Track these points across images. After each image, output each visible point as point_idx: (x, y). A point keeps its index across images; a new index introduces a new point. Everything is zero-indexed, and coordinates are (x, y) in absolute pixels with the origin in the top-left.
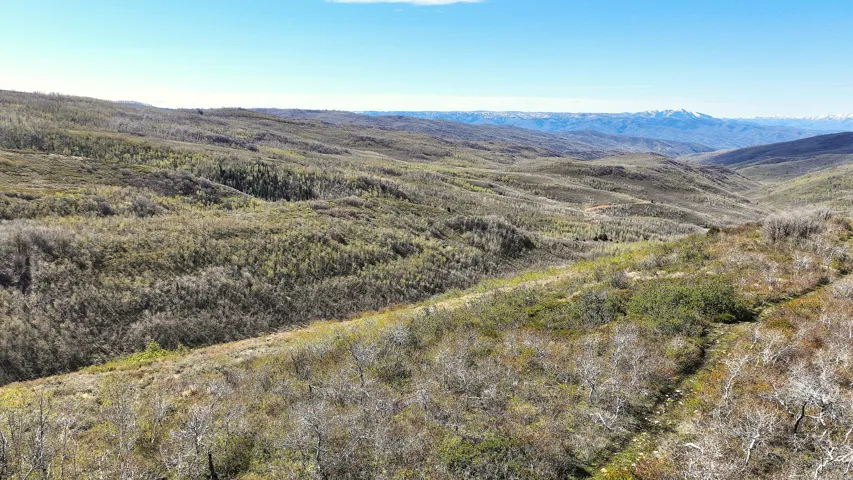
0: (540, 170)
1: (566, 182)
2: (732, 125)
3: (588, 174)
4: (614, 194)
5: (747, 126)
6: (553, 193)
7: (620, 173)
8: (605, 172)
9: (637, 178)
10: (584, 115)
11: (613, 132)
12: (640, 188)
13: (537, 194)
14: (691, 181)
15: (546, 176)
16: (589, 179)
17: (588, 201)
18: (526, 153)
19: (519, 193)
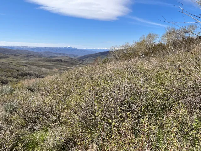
0: (39, 61)
1: (47, 63)
2: (82, 50)
3: (52, 61)
4: (60, 66)
5: (85, 51)
6: (44, 66)
7: (60, 61)
8: (57, 61)
9: (65, 62)
10: (46, 48)
11: (54, 52)
12: (66, 64)
13: (39, 67)
14: (77, 62)
15: (41, 62)
16: (53, 62)
17: (54, 68)
18: (32, 57)
19: (34, 67)
